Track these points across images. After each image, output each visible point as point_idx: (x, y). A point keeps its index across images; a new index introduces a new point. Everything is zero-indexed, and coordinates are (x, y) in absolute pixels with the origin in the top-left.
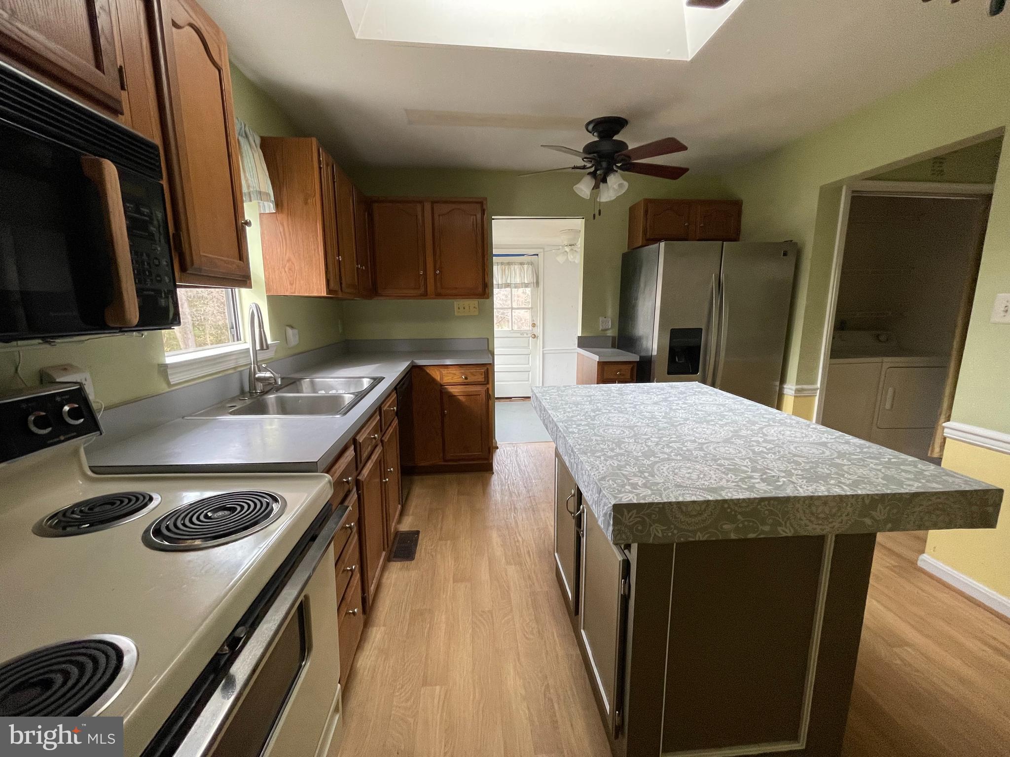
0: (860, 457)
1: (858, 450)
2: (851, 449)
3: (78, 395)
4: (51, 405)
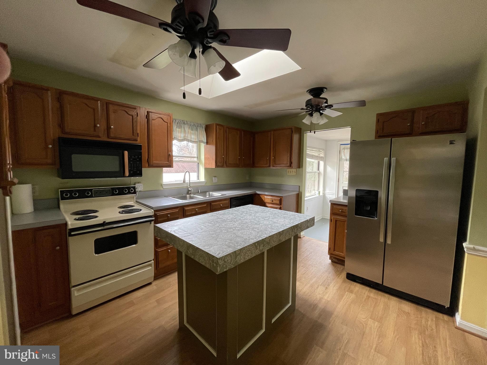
3: (134, 188)
4: (129, 188)
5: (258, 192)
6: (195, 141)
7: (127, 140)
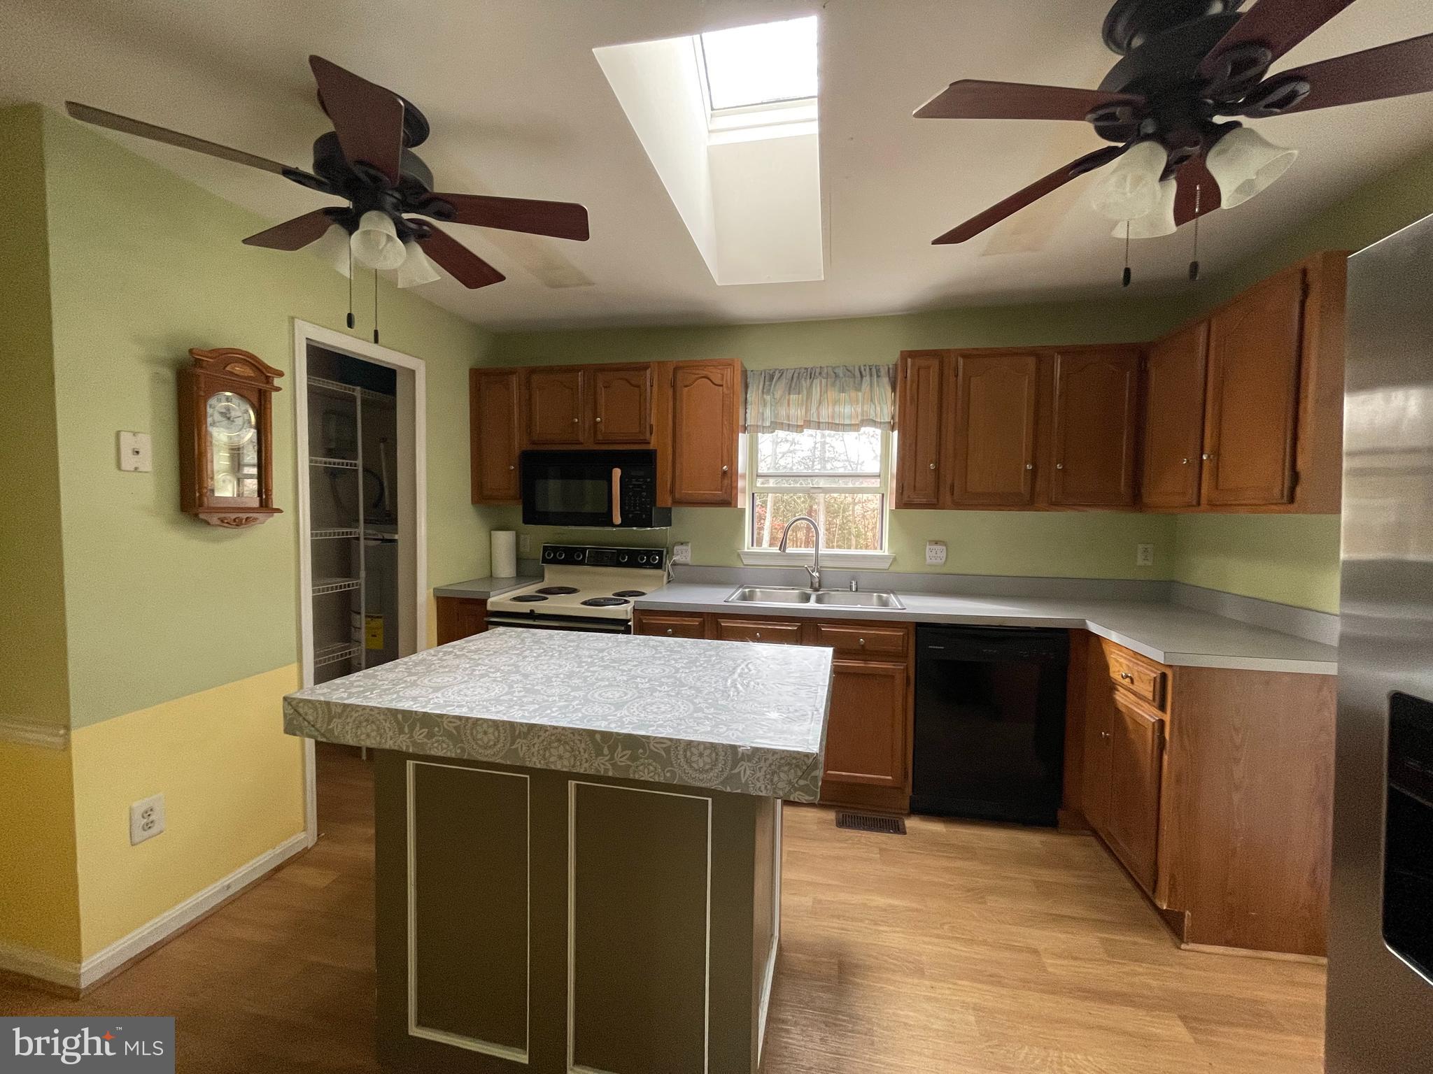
0: (398, 687)
1: (401, 694)
2: (409, 692)
4: (649, 554)
5: (1094, 627)
6: (853, 422)
7: (632, 443)
